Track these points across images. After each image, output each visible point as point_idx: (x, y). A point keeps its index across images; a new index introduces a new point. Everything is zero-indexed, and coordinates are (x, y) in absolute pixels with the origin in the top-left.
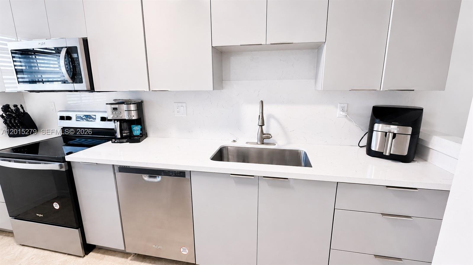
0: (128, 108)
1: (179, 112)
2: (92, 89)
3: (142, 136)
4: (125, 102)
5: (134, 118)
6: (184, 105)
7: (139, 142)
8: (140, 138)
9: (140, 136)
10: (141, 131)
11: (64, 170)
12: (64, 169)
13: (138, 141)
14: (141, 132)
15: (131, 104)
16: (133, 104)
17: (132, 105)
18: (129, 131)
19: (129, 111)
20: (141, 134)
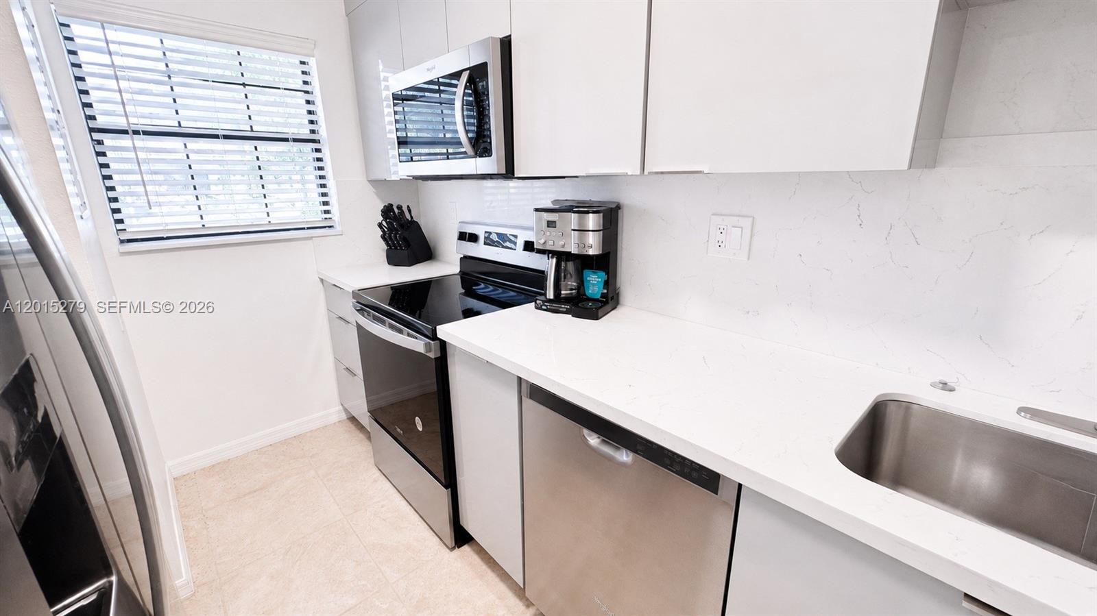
0: (581, 222)
1: (722, 245)
2: (509, 172)
3: (606, 303)
4: (577, 207)
5: (591, 252)
6: (746, 223)
7: (597, 318)
8: (601, 307)
9: (601, 301)
10: (604, 288)
11: (433, 357)
12: (432, 355)
13: (594, 315)
14: (606, 291)
15: (588, 212)
16: (594, 212)
17: (591, 215)
18: (577, 283)
19: (582, 231)
20: (603, 295)
